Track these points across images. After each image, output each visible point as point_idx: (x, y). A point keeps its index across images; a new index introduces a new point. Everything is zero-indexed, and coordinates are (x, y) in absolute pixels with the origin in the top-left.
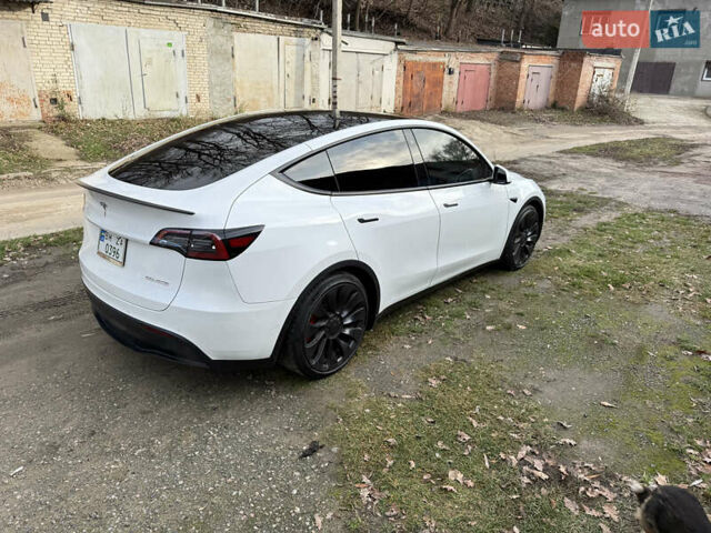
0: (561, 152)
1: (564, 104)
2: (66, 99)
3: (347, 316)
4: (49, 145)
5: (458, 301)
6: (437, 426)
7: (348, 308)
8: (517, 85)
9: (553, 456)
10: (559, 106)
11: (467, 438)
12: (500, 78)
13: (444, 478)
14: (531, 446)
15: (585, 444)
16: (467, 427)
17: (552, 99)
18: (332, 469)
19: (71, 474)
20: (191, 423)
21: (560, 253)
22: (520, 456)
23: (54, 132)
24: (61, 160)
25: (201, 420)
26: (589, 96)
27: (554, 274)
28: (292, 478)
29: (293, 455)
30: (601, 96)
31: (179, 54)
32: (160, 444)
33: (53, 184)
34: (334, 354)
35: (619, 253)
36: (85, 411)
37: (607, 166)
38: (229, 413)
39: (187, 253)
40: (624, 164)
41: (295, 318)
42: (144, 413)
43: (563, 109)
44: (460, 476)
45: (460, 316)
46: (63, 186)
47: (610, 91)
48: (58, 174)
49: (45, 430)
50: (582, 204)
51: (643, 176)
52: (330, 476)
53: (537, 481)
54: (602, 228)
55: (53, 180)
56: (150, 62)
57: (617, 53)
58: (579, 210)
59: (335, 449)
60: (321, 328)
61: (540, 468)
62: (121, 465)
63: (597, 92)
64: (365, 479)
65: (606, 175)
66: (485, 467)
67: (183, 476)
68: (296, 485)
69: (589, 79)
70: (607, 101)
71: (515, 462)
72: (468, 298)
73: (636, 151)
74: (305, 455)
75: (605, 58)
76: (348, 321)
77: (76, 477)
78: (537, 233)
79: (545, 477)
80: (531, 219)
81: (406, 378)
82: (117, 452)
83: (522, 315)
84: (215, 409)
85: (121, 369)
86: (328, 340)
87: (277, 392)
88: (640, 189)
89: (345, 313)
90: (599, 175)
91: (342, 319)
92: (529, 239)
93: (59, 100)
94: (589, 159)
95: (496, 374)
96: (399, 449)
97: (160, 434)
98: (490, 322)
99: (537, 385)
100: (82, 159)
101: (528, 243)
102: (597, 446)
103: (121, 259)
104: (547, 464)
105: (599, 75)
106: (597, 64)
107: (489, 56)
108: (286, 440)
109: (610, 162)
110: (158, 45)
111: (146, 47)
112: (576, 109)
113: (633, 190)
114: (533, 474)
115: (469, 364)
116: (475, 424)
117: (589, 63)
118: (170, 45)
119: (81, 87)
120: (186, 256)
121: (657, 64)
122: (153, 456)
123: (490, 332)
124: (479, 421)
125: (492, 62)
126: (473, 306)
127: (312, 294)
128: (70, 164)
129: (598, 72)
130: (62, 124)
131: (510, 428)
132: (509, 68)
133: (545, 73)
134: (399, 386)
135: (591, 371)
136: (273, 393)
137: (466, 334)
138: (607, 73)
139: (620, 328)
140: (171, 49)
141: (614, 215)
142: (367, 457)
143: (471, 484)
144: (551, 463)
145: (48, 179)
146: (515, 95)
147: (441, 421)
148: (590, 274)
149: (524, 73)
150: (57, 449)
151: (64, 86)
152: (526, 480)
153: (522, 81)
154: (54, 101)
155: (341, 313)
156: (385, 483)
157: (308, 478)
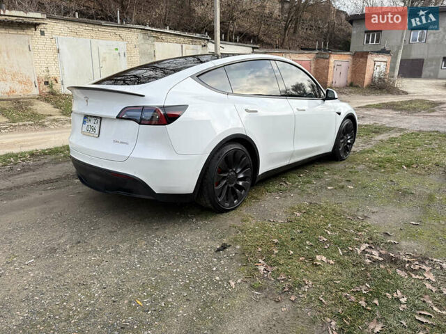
0: (359, 107)
1: (357, 84)
2: (54, 82)
3: (240, 172)
4: (43, 108)
5: (307, 176)
6: (304, 234)
7: (241, 167)
8: (328, 72)
9: (384, 249)
10: (354, 85)
11: (325, 240)
12: (317, 69)
13: (313, 259)
14: (368, 244)
15: (404, 243)
16: (324, 234)
17: (349, 81)
18: (238, 257)
19: (65, 262)
20: (143, 236)
21: (368, 152)
22: (362, 248)
23: (47, 100)
24: (51, 115)
25: (149, 235)
26: (372, 79)
27: (366, 162)
28: (212, 262)
29: (211, 251)
30: (380, 78)
31: (122, 55)
32: (123, 247)
33: (46, 129)
34: (232, 198)
35: (406, 151)
36: (73, 232)
37: (389, 113)
38: (167, 230)
39: (141, 122)
40: (399, 112)
41: (208, 168)
42: (111, 232)
43: (357, 87)
44: (324, 259)
45: (309, 182)
46: (52, 129)
47: (386, 75)
48: (49, 123)
49: (48, 241)
50: (378, 130)
51: (413, 117)
52: (237, 261)
53: (376, 261)
54: (392, 141)
55: (46, 126)
56: (104, 60)
57: (388, 52)
58: (376, 133)
59: (238, 247)
60: (224, 178)
61: (377, 255)
62: (98, 258)
63: (377, 76)
64: (260, 261)
65: (389, 117)
66: (340, 255)
67: (139, 263)
68: (215, 266)
69: (371, 68)
70: (384, 81)
71: (359, 252)
72: (314, 174)
73: (406, 106)
74: (219, 250)
75: (381, 55)
76: (241, 176)
77: (68, 264)
78: (353, 138)
79: (381, 259)
80: (349, 128)
81: (279, 213)
82: (96, 251)
83: (349, 181)
84: (157, 229)
85: (95, 211)
86: (228, 187)
87: (197, 220)
88: (413, 123)
89: (239, 170)
90: (385, 117)
91: (237, 175)
92: (349, 141)
93: (50, 83)
94: (377, 110)
95: (338, 209)
96: (281, 245)
97: (122, 242)
98: (330, 185)
99: (366, 215)
100: (64, 115)
101: (348, 144)
102: (413, 244)
103: (97, 132)
104: (380, 253)
105: (377, 66)
106: (376, 59)
107: (309, 55)
108: (205, 244)
109: (391, 111)
110: (109, 50)
111: (102, 50)
112: (365, 86)
113: (408, 123)
114: (373, 258)
115: (320, 205)
116: (329, 233)
117: (371, 59)
118: (117, 49)
119: (63, 75)
120: (140, 124)
121: (413, 60)
122: (119, 253)
123: (330, 190)
124: (332, 231)
125: (311, 59)
126: (317, 178)
127: (218, 154)
128: (56, 117)
129: (377, 64)
130: (52, 96)
131: (353, 235)
132: (322, 63)
133: (345, 65)
134: (275, 217)
135: (400, 208)
136: (194, 220)
137: (315, 190)
138: (383, 64)
139: (415, 186)
140: (117, 52)
141: (399, 134)
142: (260, 249)
143: (332, 262)
144: (383, 252)
145: (43, 125)
146: (327, 79)
147: (306, 232)
148: (390, 161)
149: (331, 65)
150: (56, 250)
151: (53, 74)
152: (368, 261)
153: (331, 70)
154: (47, 83)
155: (236, 169)
156: (274, 262)
157: (222, 262)
